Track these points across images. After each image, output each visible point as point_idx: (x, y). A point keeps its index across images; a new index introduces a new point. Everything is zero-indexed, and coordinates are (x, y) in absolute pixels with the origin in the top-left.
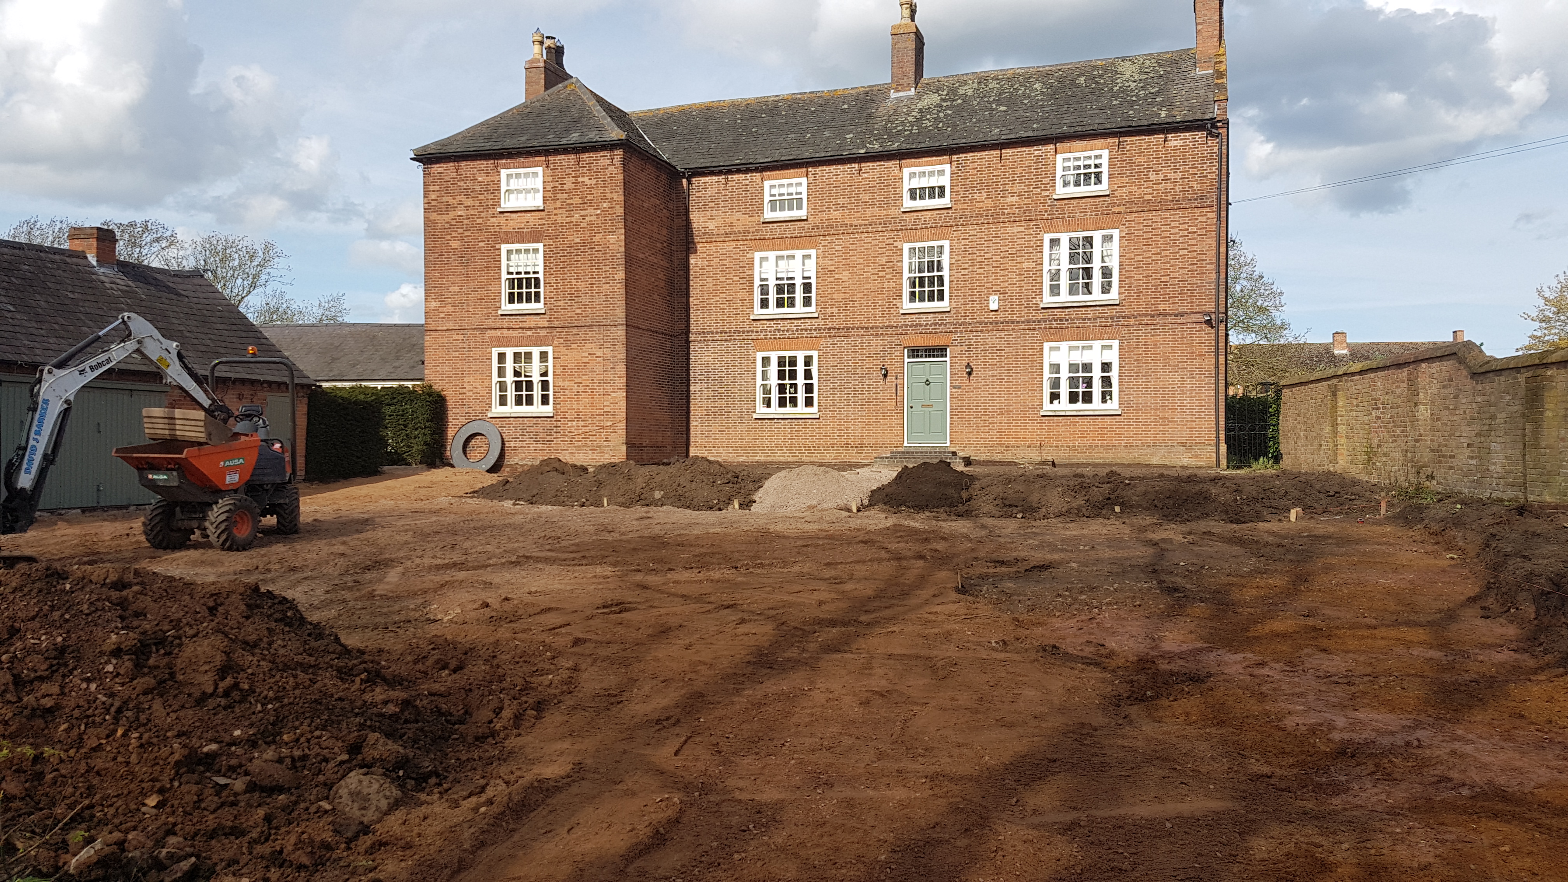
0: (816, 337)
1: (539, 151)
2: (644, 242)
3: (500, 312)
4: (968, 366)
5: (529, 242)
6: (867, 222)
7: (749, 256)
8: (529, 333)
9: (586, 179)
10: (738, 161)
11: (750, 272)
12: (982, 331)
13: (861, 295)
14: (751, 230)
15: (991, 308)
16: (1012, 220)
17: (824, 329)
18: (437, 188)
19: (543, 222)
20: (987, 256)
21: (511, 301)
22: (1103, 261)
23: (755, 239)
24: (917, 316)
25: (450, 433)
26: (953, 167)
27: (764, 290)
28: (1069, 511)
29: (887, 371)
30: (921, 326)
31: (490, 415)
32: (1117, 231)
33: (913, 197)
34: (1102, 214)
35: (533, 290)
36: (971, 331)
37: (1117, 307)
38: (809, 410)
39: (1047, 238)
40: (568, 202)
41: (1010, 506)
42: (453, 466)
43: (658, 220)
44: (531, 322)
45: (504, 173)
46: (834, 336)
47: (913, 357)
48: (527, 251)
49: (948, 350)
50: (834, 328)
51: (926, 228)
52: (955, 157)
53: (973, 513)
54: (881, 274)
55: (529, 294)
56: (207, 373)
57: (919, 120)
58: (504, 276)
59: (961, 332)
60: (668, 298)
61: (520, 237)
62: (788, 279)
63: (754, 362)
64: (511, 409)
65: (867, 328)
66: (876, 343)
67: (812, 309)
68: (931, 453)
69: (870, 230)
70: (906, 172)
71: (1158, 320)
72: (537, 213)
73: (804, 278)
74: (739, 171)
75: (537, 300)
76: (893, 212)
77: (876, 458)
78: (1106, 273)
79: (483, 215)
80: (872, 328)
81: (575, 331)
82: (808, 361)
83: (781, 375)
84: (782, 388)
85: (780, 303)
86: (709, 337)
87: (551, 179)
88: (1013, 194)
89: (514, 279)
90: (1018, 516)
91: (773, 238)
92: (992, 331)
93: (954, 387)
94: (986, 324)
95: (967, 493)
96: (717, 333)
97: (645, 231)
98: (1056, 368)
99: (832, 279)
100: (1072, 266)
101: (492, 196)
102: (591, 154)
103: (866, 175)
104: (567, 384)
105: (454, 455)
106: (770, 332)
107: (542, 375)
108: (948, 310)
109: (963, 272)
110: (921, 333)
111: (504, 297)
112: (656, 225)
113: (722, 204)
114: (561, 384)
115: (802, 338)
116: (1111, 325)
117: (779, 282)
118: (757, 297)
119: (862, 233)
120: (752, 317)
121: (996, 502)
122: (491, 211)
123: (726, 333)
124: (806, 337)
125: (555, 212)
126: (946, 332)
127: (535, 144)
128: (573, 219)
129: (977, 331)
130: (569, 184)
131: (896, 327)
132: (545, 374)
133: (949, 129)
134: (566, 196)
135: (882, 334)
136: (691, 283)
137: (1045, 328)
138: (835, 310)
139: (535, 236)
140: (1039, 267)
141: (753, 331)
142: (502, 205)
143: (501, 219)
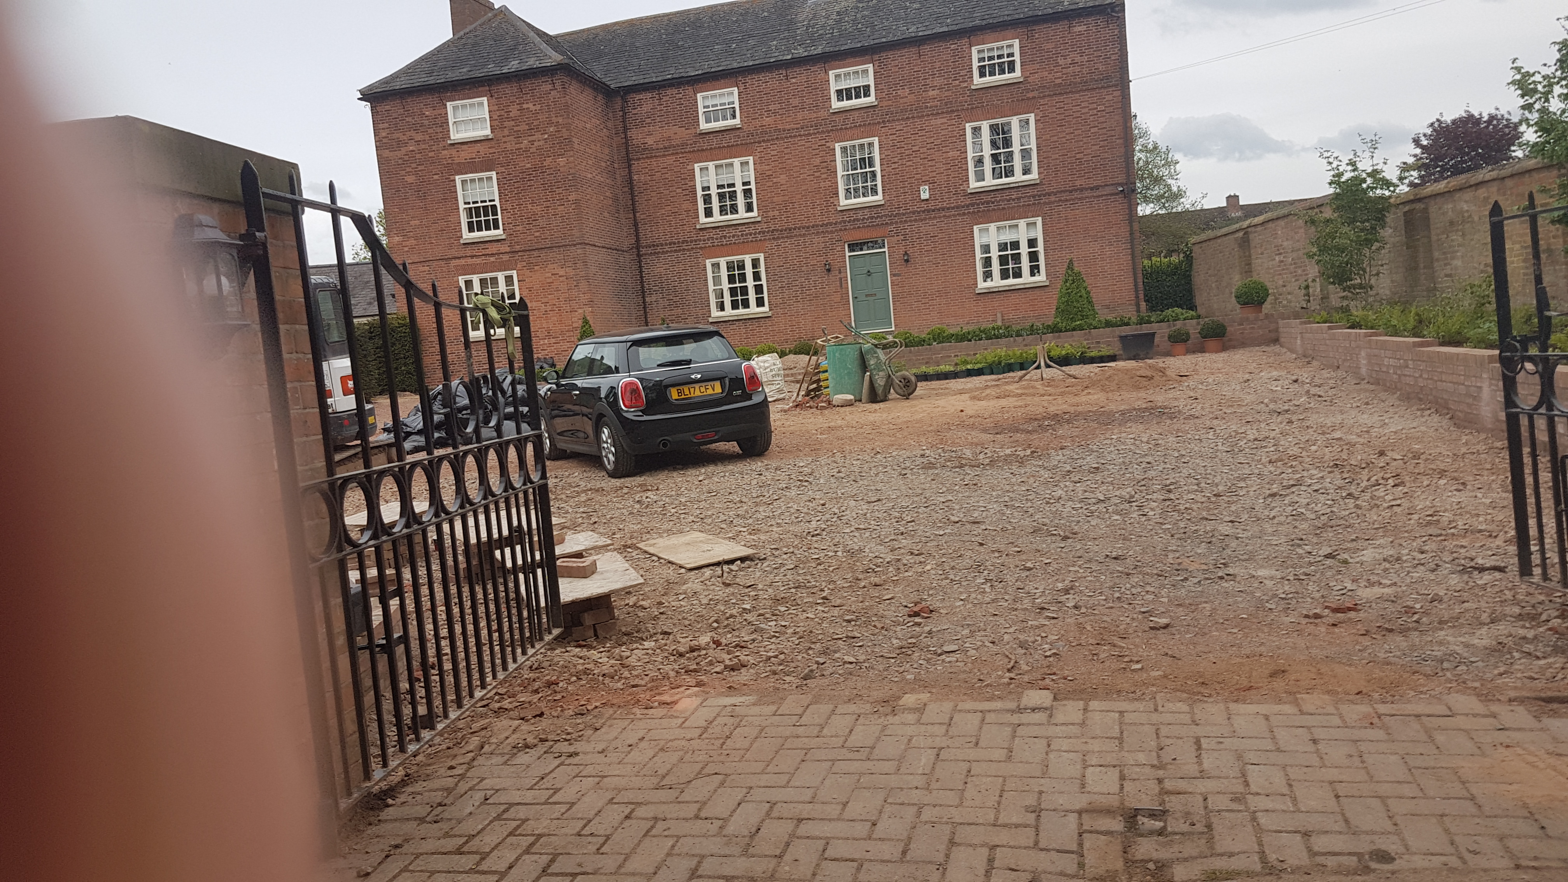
0: (760, 240)
1: (482, 81)
2: (590, 162)
3: (462, 242)
4: (906, 253)
5: (482, 171)
6: (799, 126)
7: (689, 167)
8: (492, 259)
9: (530, 105)
10: (669, 76)
11: (692, 183)
12: (915, 220)
13: (800, 196)
14: (689, 142)
15: (923, 197)
16: (935, 112)
17: (768, 232)
18: (386, 125)
19: (493, 150)
20: (915, 149)
21: (471, 229)
22: (1022, 145)
23: (694, 151)
24: (854, 211)
26: (876, 66)
27: (707, 199)
29: (830, 267)
30: (858, 220)
32: (1033, 115)
33: (840, 97)
34: (1016, 102)
35: (491, 217)
36: (906, 222)
37: (1038, 187)
38: (761, 310)
40: (516, 129)
44: (493, 249)
45: (450, 105)
46: (778, 238)
47: (854, 251)
48: (481, 180)
49: (886, 241)
50: (777, 230)
51: (855, 126)
52: (876, 57)
54: (817, 174)
55: (487, 222)
57: (838, 22)
58: (462, 206)
59: (896, 223)
60: (617, 215)
61: (473, 166)
62: (729, 186)
63: (705, 269)
65: (808, 228)
66: (819, 240)
67: (755, 214)
69: (802, 133)
70: (832, 73)
71: (1074, 196)
72: (487, 142)
73: (744, 184)
74: (671, 85)
76: (823, 114)
78: (1026, 155)
79: (434, 148)
80: (813, 227)
81: (536, 253)
82: (755, 263)
83: (731, 279)
84: (733, 292)
85: (723, 211)
86: (659, 249)
87: (496, 108)
88: (933, 88)
89: (470, 209)
91: (711, 149)
92: (925, 219)
93: (894, 275)
94: (919, 213)
96: (666, 244)
97: (590, 151)
98: (986, 249)
99: (771, 184)
100: (994, 152)
101: (439, 130)
102: (532, 81)
103: (794, 80)
104: (534, 304)
106: (717, 239)
108: (883, 202)
109: (893, 166)
110: (859, 227)
111: (464, 227)
112: (599, 145)
113: (658, 119)
115: (747, 242)
116: (1034, 204)
117: (720, 191)
118: (701, 207)
119: (795, 136)
120: (698, 227)
122: (442, 144)
123: (675, 243)
124: (752, 241)
125: (504, 139)
126: (882, 224)
127: (476, 75)
128: (522, 146)
129: (911, 221)
130: (514, 112)
131: (835, 224)
133: (868, 29)
134: (513, 123)
135: (823, 231)
136: (636, 198)
137: (974, 212)
138: (776, 213)
139: (487, 166)
140: (963, 156)
141: (700, 240)
142: (452, 138)
143: (453, 152)
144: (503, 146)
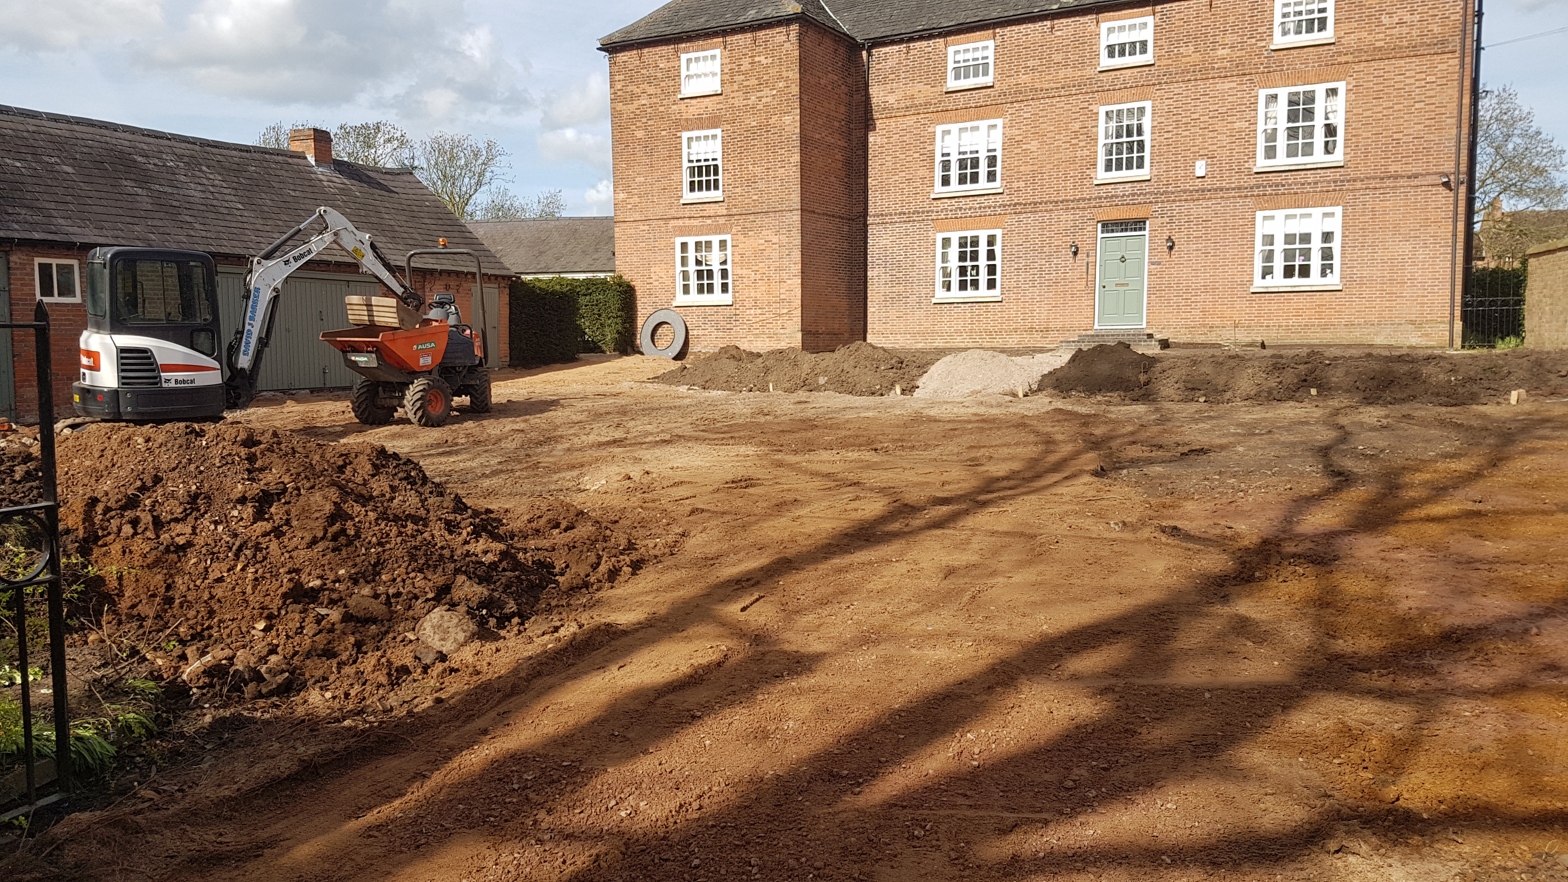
0: (1000, 214)
1: (717, 32)
2: (820, 121)
3: (682, 202)
4: (1170, 239)
5: (708, 128)
6: (1059, 85)
7: (930, 130)
8: (709, 221)
9: (762, 58)
10: (922, 28)
11: (931, 148)
12: (1186, 200)
13: (1051, 166)
14: (933, 101)
15: (1197, 175)
16: (1222, 75)
17: (1009, 206)
18: (622, 77)
19: (721, 106)
20: (1191, 117)
21: (692, 189)
22: (1327, 118)
23: (938, 111)
24: (1113, 186)
25: (640, 322)
26: (1157, 19)
27: (946, 165)
28: (1258, 395)
29: (1077, 248)
30: (1117, 197)
31: (675, 304)
32: (1344, 83)
33: (1111, 55)
34: (1327, 65)
35: (712, 178)
36: (1174, 201)
37: (1342, 170)
38: (992, 292)
39: (1263, 93)
40: (745, 83)
41: (1193, 389)
42: (642, 354)
43: (836, 96)
44: (711, 210)
45: (684, 57)
46: (1020, 213)
47: (1107, 232)
48: (706, 138)
49: (1148, 222)
50: (1020, 204)
51: (1125, 88)
52: (1158, 8)
53: (1151, 397)
54: (1074, 141)
55: (708, 182)
56: (404, 264)
58: (686, 164)
59: (1163, 202)
60: (846, 180)
61: (700, 123)
62: (971, 152)
63: (934, 244)
64: (694, 298)
65: (1056, 203)
66: (1066, 218)
67: (998, 183)
68: (1123, 335)
69: (1062, 94)
70: (1104, 27)
71: (1388, 183)
72: (715, 97)
73: (989, 151)
74: (921, 38)
75: (716, 187)
76: (1086, 74)
77: (1062, 342)
78: (1330, 130)
79: (664, 102)
80: (1062, 202)
81: (752, 218)
82: (991, 241)
83: (962, 256)
84: (963, 271)
85: (962, 180)
86: (888, 219)
87: (728, 60)
88: (1223, 46)
89: (694, 167)
90: (1200, 400)
91: (957, 109)
92: (1198, 199)
93: (1153, 264)
94: (1191, 191)
95: (1146, 376)
96: (896, 214)
97: (821, 110)
98: (1269, 239)
99: (1019, 150)
100: (1291, 125)
101: (673, 82)
102: (768, 32)
103: (1057, 36)
104: (745, 272)
105: (644, 344)
106: (951, 211)
107: (721, 264)
108: (1148, 178)
109: (1166, 135)
110: (1117, 205)
111: (686, 186)
112: (833, 103)
113: (903, 75)
114: (739, 272)
115: (986, 215)
116: (1335, 190)
117: (962, 157)
118: (938, 173)
119: (1053, 97)
120: (932, 196)
121: (1176, 386)
122: (672, 98)
123: (905, 214)
124: (990, 215)
125: (732, 95)
126: (1145, 203)
127: (714, 25)
128: (750, 102)
129: (1180, 201)
130: (746, 65)
131: (1089, 200)
132: (724, 262)
134: (742, 77)
135: (1073, 208)
136: (870, 162)
137: (1258, 196)
138: (1022, 184)
139: (713, 122)
140: (1252, 127)
141: (933, 212)
142: (683, 91)
143: (682, 106)
144: (731, 101)
